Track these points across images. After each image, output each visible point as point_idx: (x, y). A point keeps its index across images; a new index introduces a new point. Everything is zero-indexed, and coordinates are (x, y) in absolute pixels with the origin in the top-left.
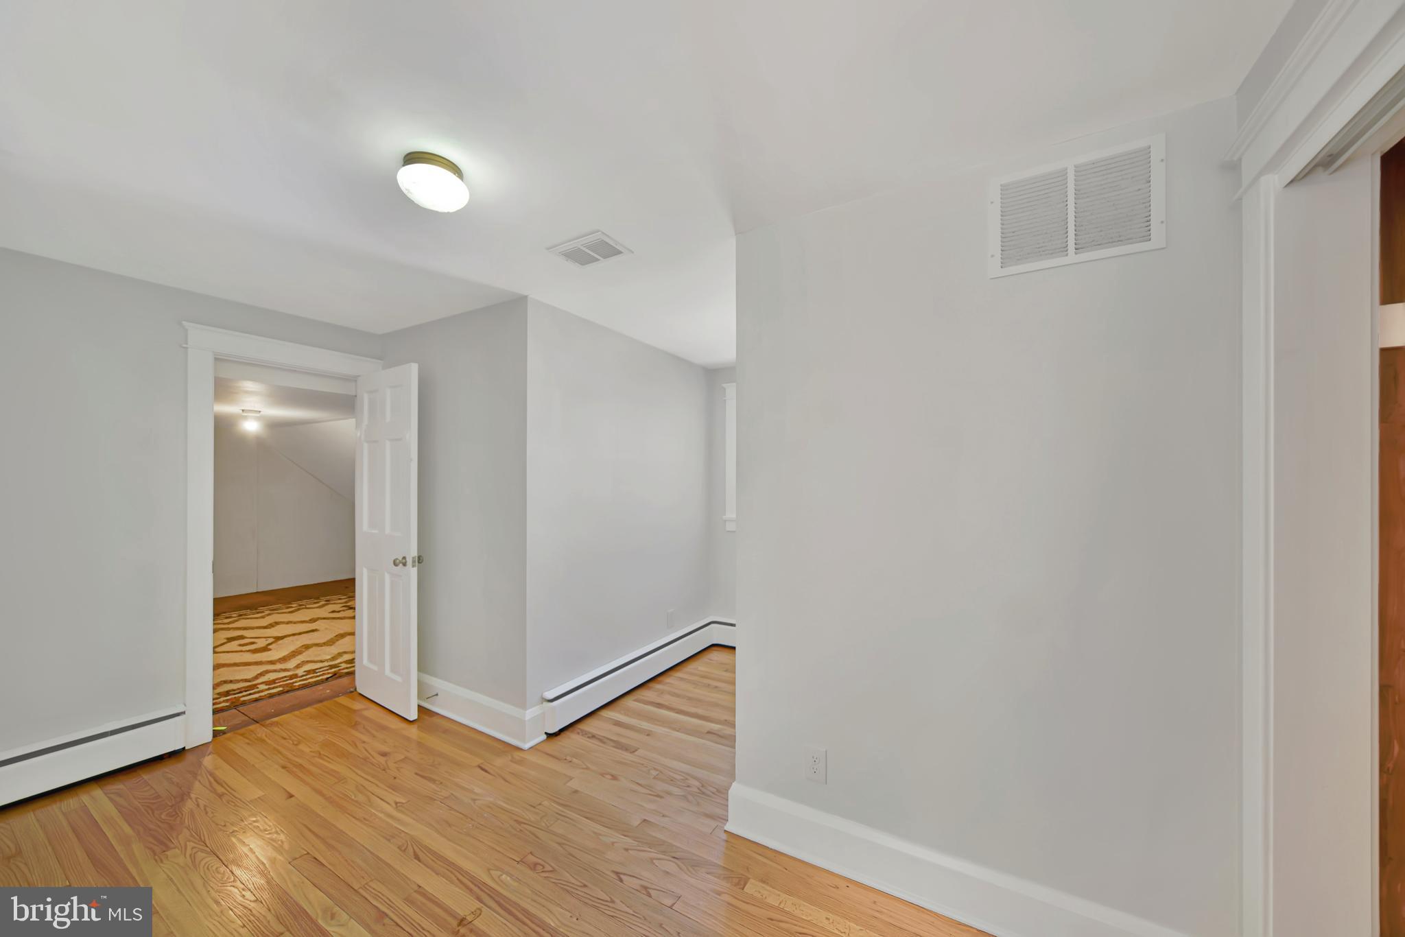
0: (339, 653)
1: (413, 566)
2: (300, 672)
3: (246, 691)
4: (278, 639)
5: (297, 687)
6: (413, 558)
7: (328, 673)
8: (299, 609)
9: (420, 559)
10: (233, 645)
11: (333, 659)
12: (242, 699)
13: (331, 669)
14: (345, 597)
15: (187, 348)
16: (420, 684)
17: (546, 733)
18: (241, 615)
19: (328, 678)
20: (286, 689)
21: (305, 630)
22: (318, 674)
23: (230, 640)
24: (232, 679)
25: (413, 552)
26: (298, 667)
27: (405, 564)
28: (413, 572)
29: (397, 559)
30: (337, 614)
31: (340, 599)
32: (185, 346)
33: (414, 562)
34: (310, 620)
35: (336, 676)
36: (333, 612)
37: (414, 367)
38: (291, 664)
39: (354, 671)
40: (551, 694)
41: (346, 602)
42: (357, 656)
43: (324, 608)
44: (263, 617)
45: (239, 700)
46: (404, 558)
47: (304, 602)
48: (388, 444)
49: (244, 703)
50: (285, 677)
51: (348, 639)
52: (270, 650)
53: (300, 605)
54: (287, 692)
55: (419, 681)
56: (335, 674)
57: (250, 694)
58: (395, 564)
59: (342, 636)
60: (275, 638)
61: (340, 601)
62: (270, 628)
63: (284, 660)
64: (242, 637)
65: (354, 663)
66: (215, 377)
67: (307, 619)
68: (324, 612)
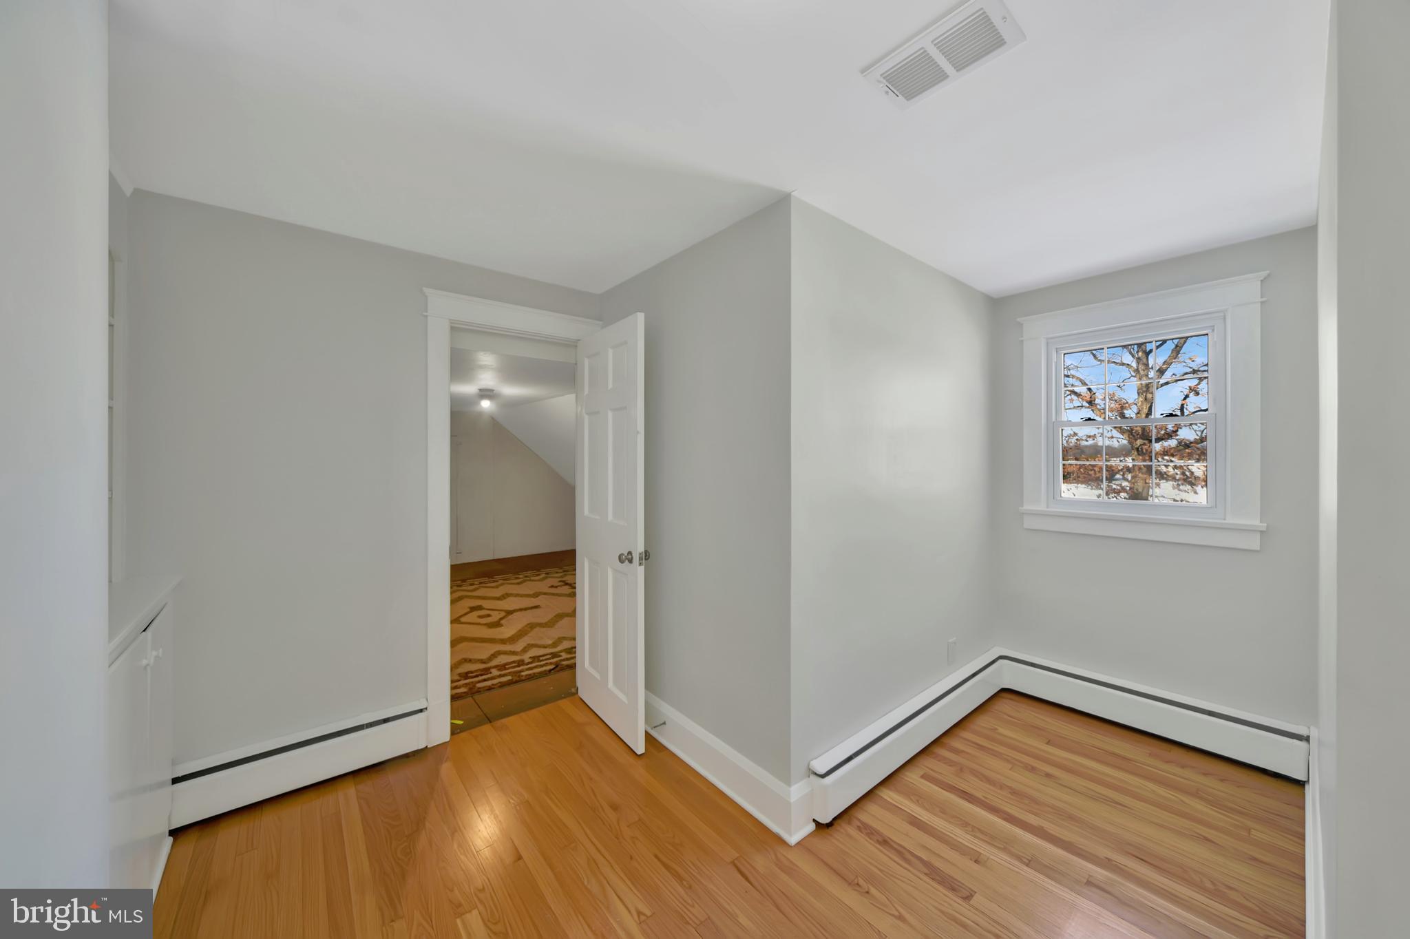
0: (559, 638)
1: (640, 564)
2: (526, 657)
3: (482, 675)
4: (509, 613)
5: (523, 678)
6: (640, 554)
7: (551, 664)
8: (524, 581)
9: (646, 555)
10: (473, 617)
11: (555, 645)
12: (479, 685)
13: (553, 658)
14: (561, 571)
15: (426, 316)
16: (649, 707)
17: (814, 820)
18: (481, 583)
19: (550, 670)
20: (516, 678)
21: (530, 606)
22: (542, 663)
23: (473, 609)
24: (471, 657)
25: (641, 548)
26: (525, 650)
27: (631, 561)
28: (641, 570)
29: (622, 554)
30: (555, 589)
31: (557, 573)
32: (425, 314)
33: (641, 559)
34: (534, 594)
35: (558, 669)
36: (552, 587)
37: (641, 317)
38: (519, 646)
39: (575, 664)
40: (821, 766)
41: (562, 577)
42: (578, 643)
43: (545, 582)
44: (497, 587)
45: (475, 686)
46: (630, 553)
47: (529, 573)
48: (610, 414)
49: (479, 691)
50: (514, 662)
51: (566, 621)
52: (502, 626)
53: (526, 577)
54: (516, 682)
55: (646, 703)
56: (557, 666)
57: (485, 680)
58: (621, 561)
59: (560, 616)
60: (506, 611)
61: (557, 575)
62: (502, 600)
63: (513, 639)
64: (480, 608)
65: (575, 653)
66: (451, 348)
67: (531, 593)
68: (543, 586)
